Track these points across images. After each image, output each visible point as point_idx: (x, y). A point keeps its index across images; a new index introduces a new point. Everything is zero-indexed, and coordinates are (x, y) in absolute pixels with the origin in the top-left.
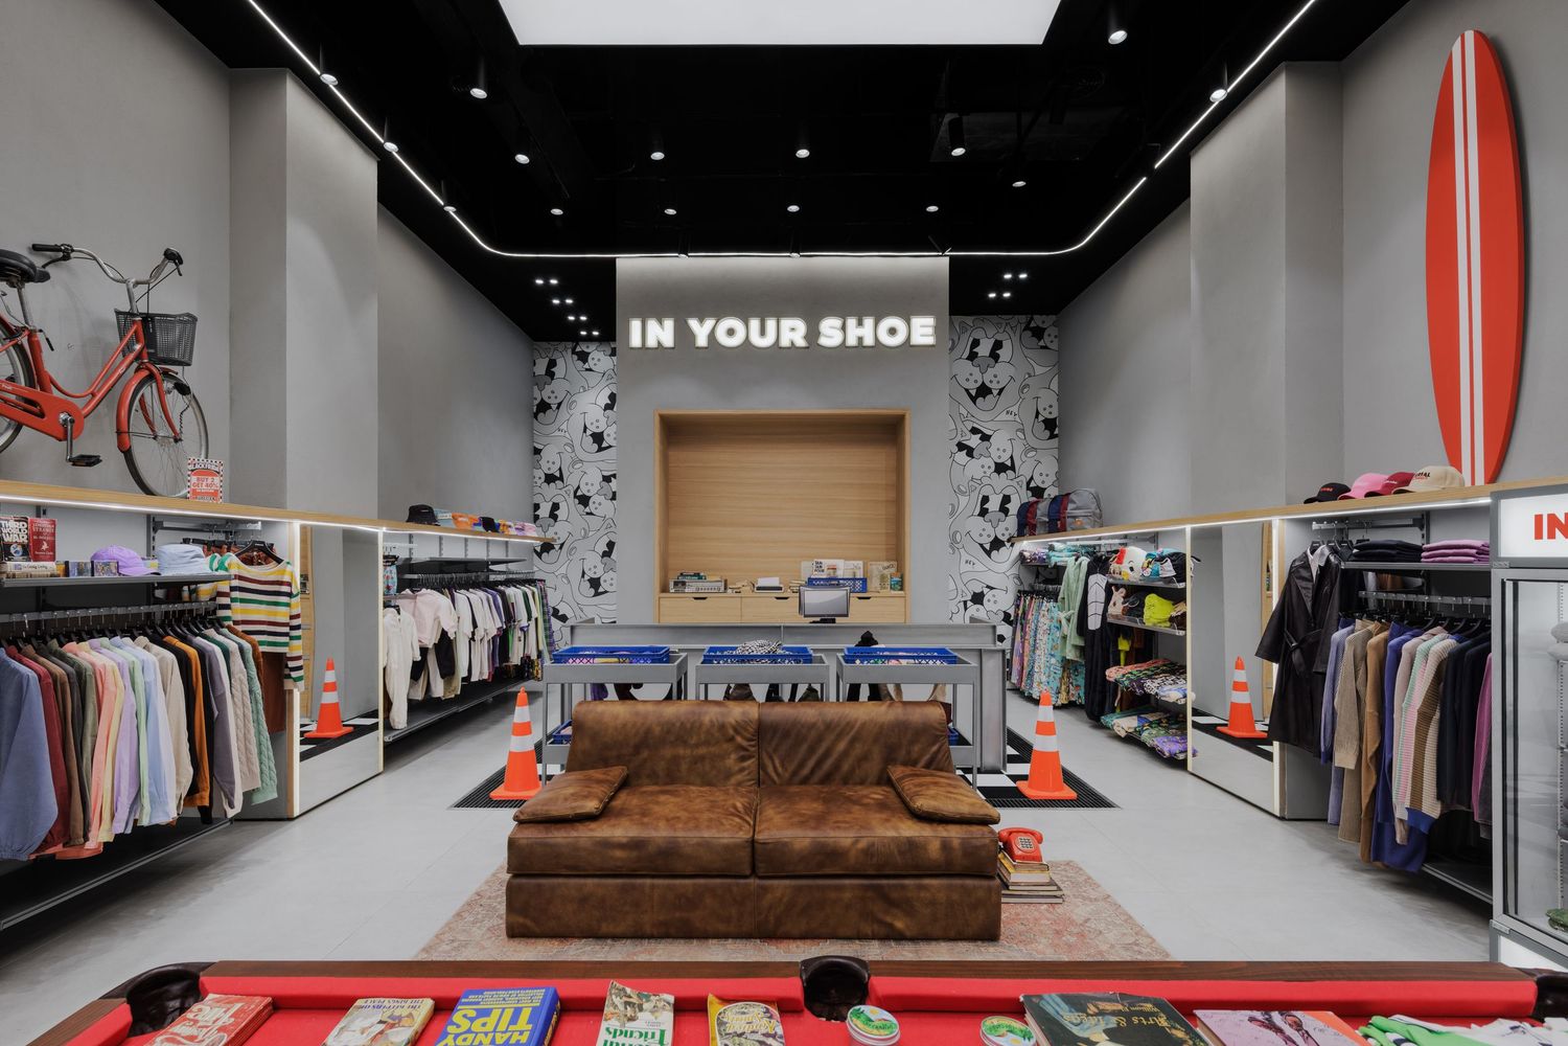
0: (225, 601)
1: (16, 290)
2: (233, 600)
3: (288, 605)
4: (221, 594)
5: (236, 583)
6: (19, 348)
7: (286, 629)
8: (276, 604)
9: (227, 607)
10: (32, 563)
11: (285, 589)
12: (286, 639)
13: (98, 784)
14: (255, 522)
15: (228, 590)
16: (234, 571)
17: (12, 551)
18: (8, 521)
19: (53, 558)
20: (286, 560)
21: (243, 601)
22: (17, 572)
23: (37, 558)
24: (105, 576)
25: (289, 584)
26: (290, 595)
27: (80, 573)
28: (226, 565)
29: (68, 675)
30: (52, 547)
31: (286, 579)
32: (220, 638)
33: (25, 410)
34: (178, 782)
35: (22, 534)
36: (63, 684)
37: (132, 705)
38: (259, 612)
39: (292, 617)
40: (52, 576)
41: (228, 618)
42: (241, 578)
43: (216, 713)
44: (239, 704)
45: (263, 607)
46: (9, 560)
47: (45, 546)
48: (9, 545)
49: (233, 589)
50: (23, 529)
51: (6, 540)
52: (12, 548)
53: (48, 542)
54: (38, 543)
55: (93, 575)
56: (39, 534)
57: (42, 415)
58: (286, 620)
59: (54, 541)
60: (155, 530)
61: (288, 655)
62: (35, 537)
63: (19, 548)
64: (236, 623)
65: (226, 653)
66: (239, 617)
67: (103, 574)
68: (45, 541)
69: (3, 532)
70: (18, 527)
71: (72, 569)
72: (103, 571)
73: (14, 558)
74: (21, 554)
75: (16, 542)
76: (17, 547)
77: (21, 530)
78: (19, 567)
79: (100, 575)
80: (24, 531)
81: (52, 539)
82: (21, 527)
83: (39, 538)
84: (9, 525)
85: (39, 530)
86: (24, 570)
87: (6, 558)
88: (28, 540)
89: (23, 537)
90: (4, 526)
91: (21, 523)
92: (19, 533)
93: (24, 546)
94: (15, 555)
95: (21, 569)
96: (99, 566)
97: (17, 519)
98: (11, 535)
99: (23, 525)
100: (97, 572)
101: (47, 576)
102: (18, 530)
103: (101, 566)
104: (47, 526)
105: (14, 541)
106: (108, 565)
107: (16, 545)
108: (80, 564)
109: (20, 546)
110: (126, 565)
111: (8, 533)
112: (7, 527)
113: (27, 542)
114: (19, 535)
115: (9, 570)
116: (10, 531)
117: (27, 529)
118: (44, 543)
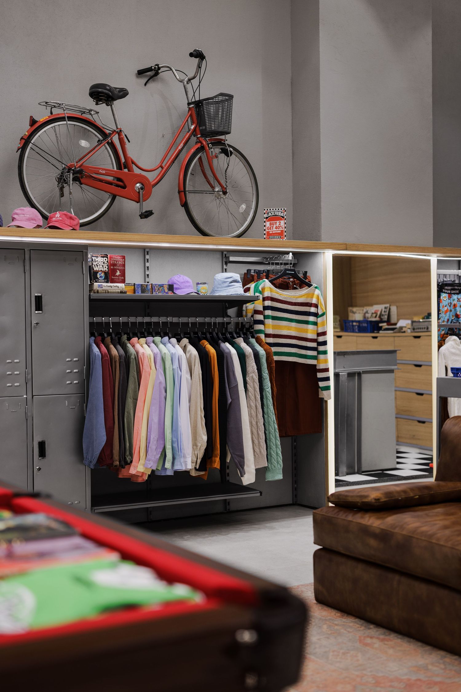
0: (260, 317)
1: (110, 107)
2: (266, 317)
3: (315, 324)
4: (256, 312)
5: (268, 303)
6: (112, 145)
7: (314, 345)
8: (307, 322)
9: (261, 322)
10: (109, 284)
11: (313, 310)
12: (314, 353)
13: (138, 433)
14: (288, 253)
15: (261, 309)
16: (267, 294)
17: (98, 276)
18: (97, 257)
19: (123, 281)
20: (314, 285)
21: (274, 318)
22: (100, 289)
23: (113, 282)
24: (160, 294)
25: (316, 306)
26: (316, 315)
27: (143, 291)
28: (260, 288)
29: (120, 356)
30: (123, 274)
31: (314, 301)
32: (243, 345)
33: (118, 186)
34: (195, 445)
35: (105, 265)
36: (115, 362)
37: (160, 383)
38: (289, 328)
39: (319, 335)
40: (121, 292)
41: (260, 331)
42: (273, 299)
43: (230, 401)
44: (253, 398)
45: (293, 324)
46: (96, 282)
47: (118, 273)
48: (96, 272)
49: (265, 308)
50: (106, 262)
51: (95, 269)
52: (98, 274)
53: (120, 270)
54: (114, 271)
55: (152, 294)
56: (114, 265)
57: (124, 187)
58: (314, 336)
59: (124, 270)
60: (226, 264)
61: (318, 368)
62: (112, 267)
63: (103, 275)
64: (267, 336)
65: (242, 357)
66: (270, 331)
67: (159, 293)
68: (118, 269)
69: (94, 264)
70: (103, 261)
71: (137, 289)
72: (159, 291)
73: (99, 280)
74: (103, 278)
75: (101, 270)
76: (101, 273)
77: (104, 262)
78: (101, 286)
79: (156, 294)
80: (106, 264)
81: (123, 268)
82: (105, 261)
83: (115, 267)
84: (98, 259)
85: (115, 262)
86: (104, 288)
87: (94, 281)
88: (108, 269)
89: (105, 267)
90: (94, 260)
91: (105, 258)
92: (103, 265)
93: (105, 273)
94: (100, 279)
95: (102, 287)
96: (156, 287)
97: (102, 256)
98: (98, 266)
99: (106, 260)
100: (155, 291)
101: (118, 293)
102: (103, 262)
103: (157, 287)
104: (120, 260)
105: (100, 270)
106: (163, 287)
107: (101, 272)
108: (143, 285)
109: (103, 273)
110: (179, 287)
111: (97, 265)
112: (96, 261)
113: (107, 270)
114: (103, 266)
115: (95, 288)
116: (98, 263)
117: (107, 262)
118: (118, 271)
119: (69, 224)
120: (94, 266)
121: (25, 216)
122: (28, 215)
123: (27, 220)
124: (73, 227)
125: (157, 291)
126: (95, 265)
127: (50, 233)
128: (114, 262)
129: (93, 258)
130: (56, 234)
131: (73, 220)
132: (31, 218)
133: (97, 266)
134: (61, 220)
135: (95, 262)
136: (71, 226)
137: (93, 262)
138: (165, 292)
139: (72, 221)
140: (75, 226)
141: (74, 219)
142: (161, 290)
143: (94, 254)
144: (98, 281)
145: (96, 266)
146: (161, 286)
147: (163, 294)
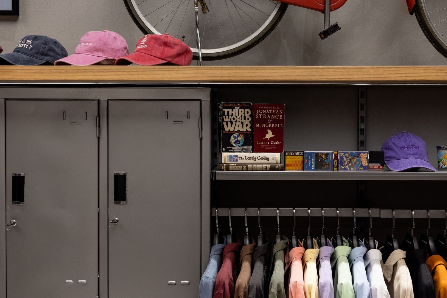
10: (251, 155)
17: (232, 140)
18: (233, 108)
19: (279, 149)
22: (232, 164)
23: (258, 150)
24: (352, 171)
27: (319, 166)
30: (279, 136)
35: (247, 122)
40: (273, 168)
46: (227, 151)
48: (229, 135)
50: (248, 116)
51: (227, 129)
52: (232, 138)
53: (273, 130)
54: (262, 131)
55: (337, 170)
56: (263, 121)
59: (282, 129)
62: (258, 125)
63: (240, 138)
67: (350, 167)
68: (270, 128)
69: (225, 120)
70: (243, 115)
71: (308, 161)
72: (350, 165)
73: (233, 148)
74: (241, 143)
75: (239, 131)
76: (238, 136)
77: (245, 117)
78: (235, 158)
79: (345, 169)
80: (248, 119)
81: (280, 126)
82: (246, 114)
83: (264, 125)
84: (234, 112)
85: (264, 117)
86: (240, 161)
87: (224, 149)
88: (250, 128)
89: (247, 125)
90: (226, 114)
91: (246, 110)
92: (243, 121)
93: (245, 134)
94: (235, 145)
95: (237, 160)
96: (345, 158)
97: (242, 106)
98: (234, 124)
99: (248, 112)
100: (342, 165)
101: (266, 169)
102: (243, 117)
103: (347, 157)
104: (274, 112)
105: (236, 130)
106: (358, 157)
107: (237, 134)
108: (320, 154)
109: (242, 136)
110: (397, 156)
111: (231, 121)
112: (230, 114)
113: (249, 130)
114: (242, 123)
115: (223, 162)
116: (234, 119)
117: (250, 116)
118: (270, 132)
119: (158, 56)
120: (225, 124)
121: (86, 46)
122: (90, 44)
123: (88, 51)
124: (166, 59)
125: (346, 164)
126: (227, 122)
127: (112, 72)
128: (262, 117)
129: (224, 110)
130: (125, 73)
131: (170, 46)
132: (94, 47)
133: (232, 123)
134: (144, 49)
135: (227, 117)
136: (163, 57)
137: (224, 117)
138: (362, 166)
139: (167, 49)
140: (170, 57)
141: (173, 46)
142: (355, 162)
143: (227, 104)
144: (231, 149)
145: (229, 123)
146: (355, 156)
147: (358, 169)
